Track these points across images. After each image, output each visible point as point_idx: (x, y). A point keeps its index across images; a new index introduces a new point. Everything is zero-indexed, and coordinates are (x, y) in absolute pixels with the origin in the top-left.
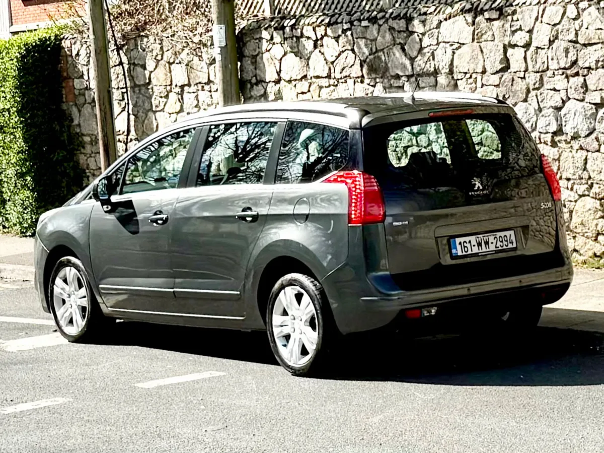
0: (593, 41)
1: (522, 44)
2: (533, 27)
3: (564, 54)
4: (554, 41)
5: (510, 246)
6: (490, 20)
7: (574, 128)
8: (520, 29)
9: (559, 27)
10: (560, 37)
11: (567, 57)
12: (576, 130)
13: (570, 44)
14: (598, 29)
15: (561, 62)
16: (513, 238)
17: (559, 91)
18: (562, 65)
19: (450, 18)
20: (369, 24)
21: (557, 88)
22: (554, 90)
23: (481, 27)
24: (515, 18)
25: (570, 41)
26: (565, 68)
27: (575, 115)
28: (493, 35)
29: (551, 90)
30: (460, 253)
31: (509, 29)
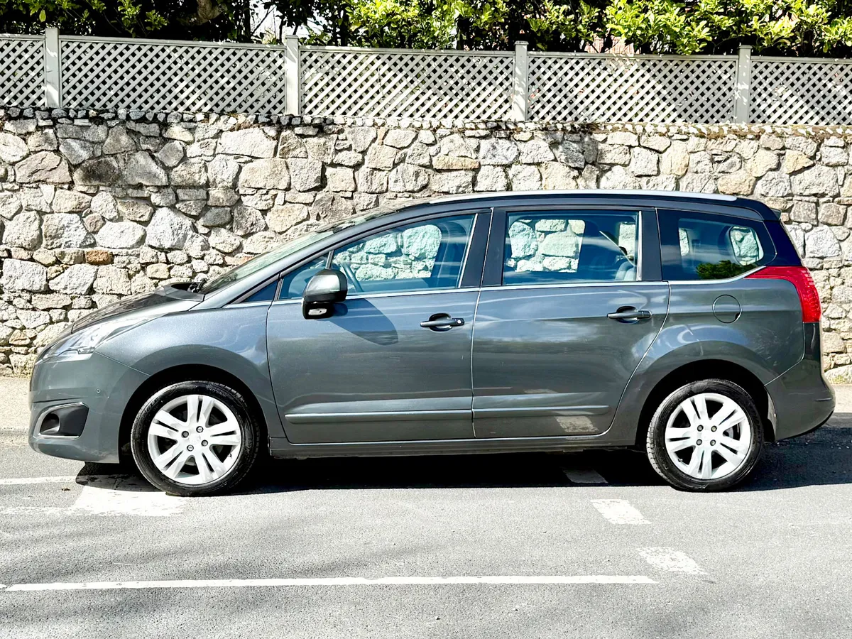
0: (454, 168)
1: (349, 164)
2: (368, 148)
3: (414, 178)
4: (398, 164)
6: (302, 136)
7: (420, 249)
8: (350, 149)
9: (409, 151)
10: (407, 160)
11: (416, 180)
13: (421, 168)
14: (462, 156)
15: (407, 185)
18: (410, 188)
19: (239, 128)
20: (90, 124)
23: (289, 141)
24: (341, 137)
25: (422, 166)
26: (411, 192)
27: (424, 236)
28: (306, 152)
31: (333, 148)
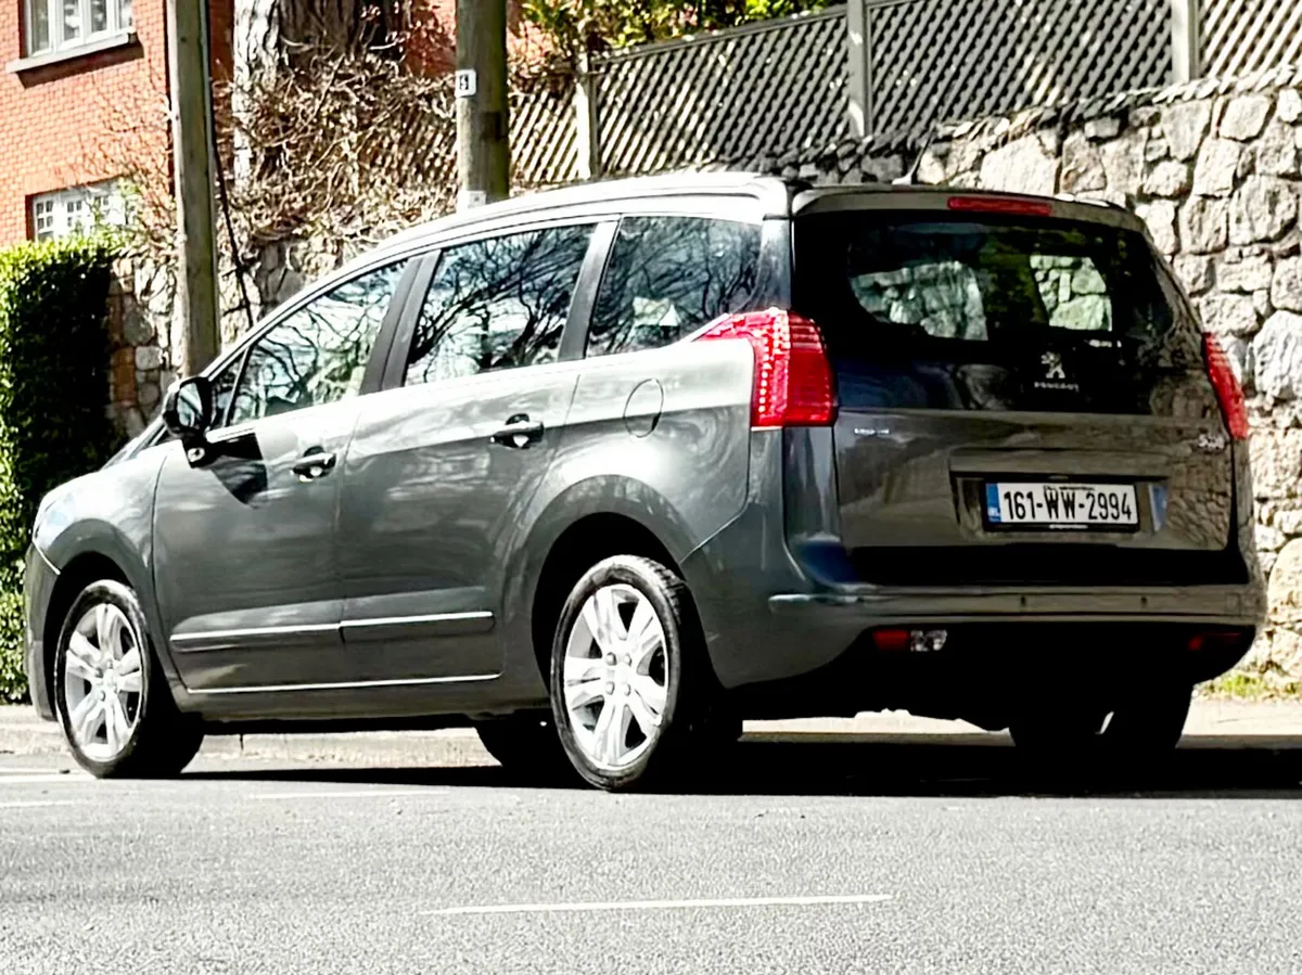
1: (1169, 192)
2: (1197, 151)
3: (1267, 207)
4: (1244, 179)
5: (1123, 519)
6: (1097, 141)
7: (1282, 377)
8: (1168, 157)
9: (1259, 144)
10: (1259, 166)
11: (1272, 212)
12: (1286, 381)
13: (1281, 182)
15: (1258, 225)
16: (1131, 503)
17: (1250, 293)
18: (1261, 232)
19: (1005, 142)
20: (818, 172)
21: (1247, 288)
22: (1241, 292)
23: (1076, 157)
24: (1156, 131)
25: (1284, 176)
26: (1267, 240)
27: (1286, 345)
28: (1104, 176)
29: (1232, 292)
30: (1005, 518)
31: (1141, 158)
